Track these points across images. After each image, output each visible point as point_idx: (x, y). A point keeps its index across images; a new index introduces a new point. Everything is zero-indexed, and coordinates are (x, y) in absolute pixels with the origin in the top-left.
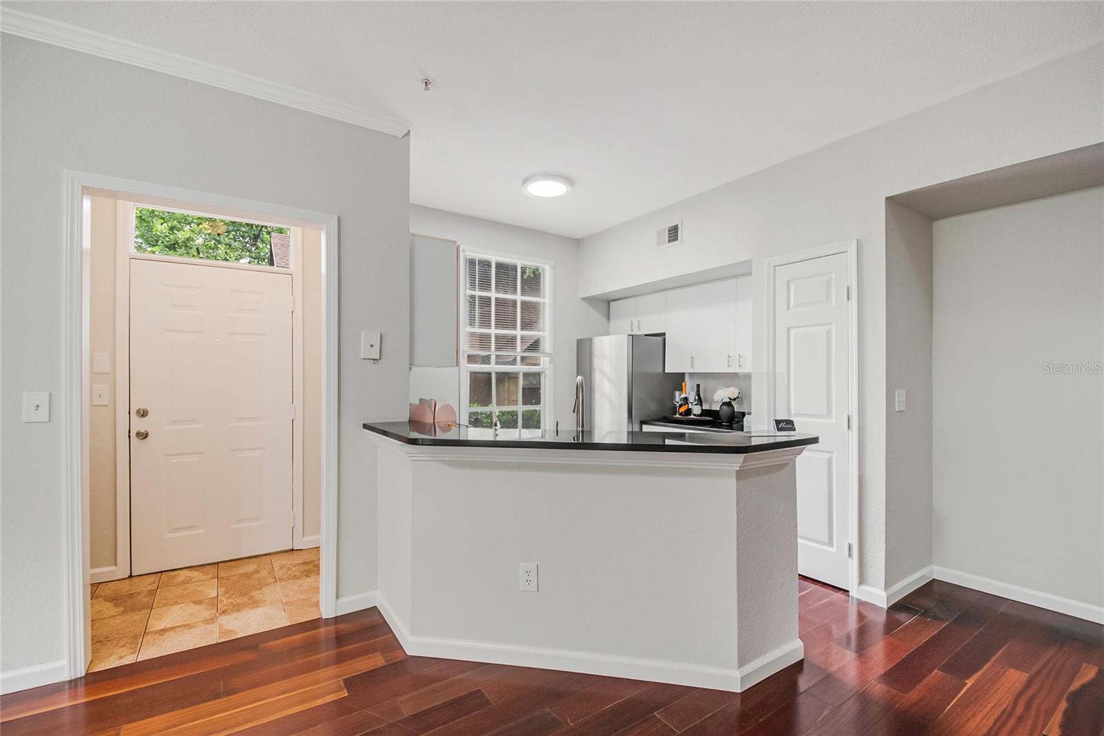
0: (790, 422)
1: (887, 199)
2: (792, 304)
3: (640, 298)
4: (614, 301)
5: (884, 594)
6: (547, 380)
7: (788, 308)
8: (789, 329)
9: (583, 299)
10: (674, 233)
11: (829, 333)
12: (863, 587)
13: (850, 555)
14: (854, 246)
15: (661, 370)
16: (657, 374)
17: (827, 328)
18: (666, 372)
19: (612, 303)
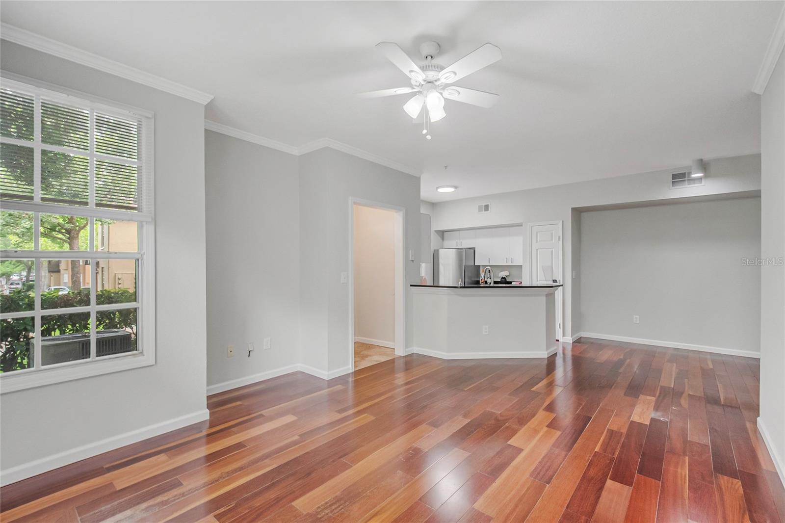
0: (556, 280)
1: (572, 209)
2: (538, 241)
3: (461, 232)
4: (446, 232)
5: (571, 338)
6: (423, 268)
7: (537, 242)
8: (537, 250)
9: (435, 231)
10: (487, 208)
11: (552, 251)
12: (564, 337)
13: (560, 327)
14: (561, 222)
15: (473, 264)
16: (472, 266)
17: (551, 250)
18: (476, 264)
19: (445, 233)
